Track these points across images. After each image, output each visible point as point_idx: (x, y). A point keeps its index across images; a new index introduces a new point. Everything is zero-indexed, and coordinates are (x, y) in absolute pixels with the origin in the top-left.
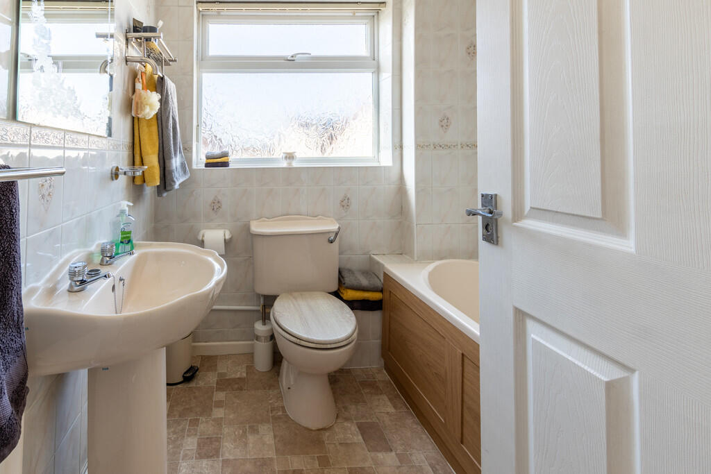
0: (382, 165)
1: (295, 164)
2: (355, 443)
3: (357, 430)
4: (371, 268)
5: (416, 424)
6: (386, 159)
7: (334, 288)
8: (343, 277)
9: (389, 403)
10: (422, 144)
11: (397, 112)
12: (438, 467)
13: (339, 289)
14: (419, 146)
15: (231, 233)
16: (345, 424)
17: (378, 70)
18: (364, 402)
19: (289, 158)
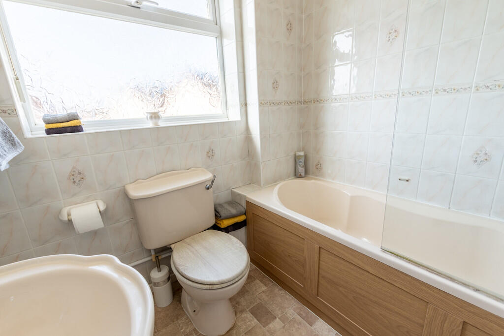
0: (230, 120)
1: (161, 124)
2: (254, 327)
3: (252, 316)
4: (234, 200)
5: (281, 290)
6: (234, 115)
7: (212, 221)
8: (218, 212)
9: (262, 285)
10: (263, 102)
11: (241, 75)
12: (302, 313)
13: (216, 222)
14: (261, 104)
15: (104, 202)
16: (243, 316)
17: (220, 35)
18: (247, 291)
19: (155, 118)
